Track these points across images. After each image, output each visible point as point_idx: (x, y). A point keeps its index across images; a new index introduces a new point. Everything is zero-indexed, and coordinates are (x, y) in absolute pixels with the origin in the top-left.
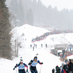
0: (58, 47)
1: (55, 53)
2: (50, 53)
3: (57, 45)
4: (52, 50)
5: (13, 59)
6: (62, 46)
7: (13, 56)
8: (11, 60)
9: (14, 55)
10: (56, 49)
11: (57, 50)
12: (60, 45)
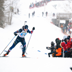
0: (60, 16)
1: (57, 23)
2: (51, 23)
3: (60, 14)
4: (53, 20)
5: (5, 27)
6: (65, 15)
7: (5, 24)
8: (3, 28)
9: (7, 22)
10: (58, 18)
11: (59, 20)
12: (63, 14)
